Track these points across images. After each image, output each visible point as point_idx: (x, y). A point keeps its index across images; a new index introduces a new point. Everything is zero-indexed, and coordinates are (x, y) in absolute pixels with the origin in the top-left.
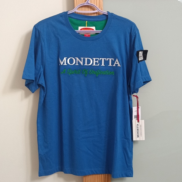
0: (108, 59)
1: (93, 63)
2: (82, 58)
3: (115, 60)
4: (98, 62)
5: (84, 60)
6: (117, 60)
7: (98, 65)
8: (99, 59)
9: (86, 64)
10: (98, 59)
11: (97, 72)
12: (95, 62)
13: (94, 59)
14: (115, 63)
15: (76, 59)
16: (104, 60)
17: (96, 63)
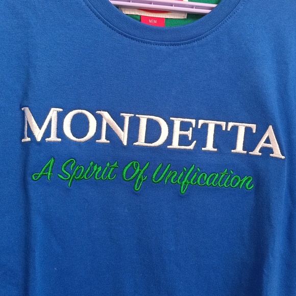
0: (231, 124)
1: (169, 140)
2: (127, 117)
3: (261, 131)
5: (134, 124)
6: (270, 132)
7: (191, 147)
8: (197, 124)
9: (141, 141)
11: (185, 175)
12: (177, 132)
13: (177, 122)
14: (262, 144)
15: (99, 119)
16: (218, 127)
17: (183, 140)
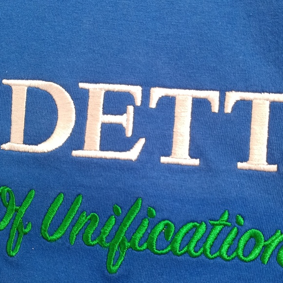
0: (233, 97)
4: (126, 120)
7: (133, 154)
8: (146, 96)
10: (136, 91)
11: (119, 223)
